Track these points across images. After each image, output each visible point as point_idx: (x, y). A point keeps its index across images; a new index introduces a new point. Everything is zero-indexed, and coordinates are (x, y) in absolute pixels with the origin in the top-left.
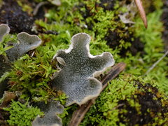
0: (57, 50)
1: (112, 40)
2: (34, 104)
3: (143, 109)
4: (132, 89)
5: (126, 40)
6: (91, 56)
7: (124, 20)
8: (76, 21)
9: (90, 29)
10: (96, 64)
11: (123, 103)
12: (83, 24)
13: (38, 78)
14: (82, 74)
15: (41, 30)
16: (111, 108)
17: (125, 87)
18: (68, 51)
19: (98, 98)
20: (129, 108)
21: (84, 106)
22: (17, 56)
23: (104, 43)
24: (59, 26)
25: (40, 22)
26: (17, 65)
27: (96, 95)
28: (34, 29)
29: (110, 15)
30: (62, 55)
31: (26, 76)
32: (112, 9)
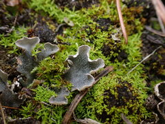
0: (69, 55)
1: (106, 51)
3: (120, 97)
5: (115, 51)
6: (90, 61)
7: (114, 38)
8: (83, 37)
9: (92, 43)
10: (93, 66)
11: (107, 92)
12: (87, 39)
13: (55, 72)
14: (84, 72)
15: (60, 41)
16: (99, 94)
17: (111, 82)
18: (75, 56)
20: (111, 95)
21: (82, 92)
22: (43, 57)
23: (100, 52)
24: (72, 40)
25: (59, 36)
26: (43, 63)
28: (55, 40)
29: (105, 34)
30: (71, 58)
31: (48, 70)
32: (107, 30)
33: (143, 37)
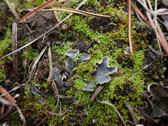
0: (96, 62)
1: (119, 60)
2: (84, 81)
3: (124, 90)
4: (123, 82)
5: (125, 61)
6: (109, 67)
7: (126, 53)
8: (106, 50)
9: (111, 54)
10: (111, 69)
11: (117, 87)
12: (108, 52)
13: (87, 72)
14: (105, 73)
15: (91, 52)
16: (112, 87)
17: (120, 80)
18: (100, 63)
19: (109, 83)
20: (119, 88)
21: (102, 85)
22: (81, 62)
23: (116, 61)
24: (99, 52)
25: (91, 49)
26: (80, 65)
27: (108, 81)
28: (88, 52)
29: (120, 50)
30: (97, 64)
31: (83, 70)
32: (121, 47)
33: (146, 53)
